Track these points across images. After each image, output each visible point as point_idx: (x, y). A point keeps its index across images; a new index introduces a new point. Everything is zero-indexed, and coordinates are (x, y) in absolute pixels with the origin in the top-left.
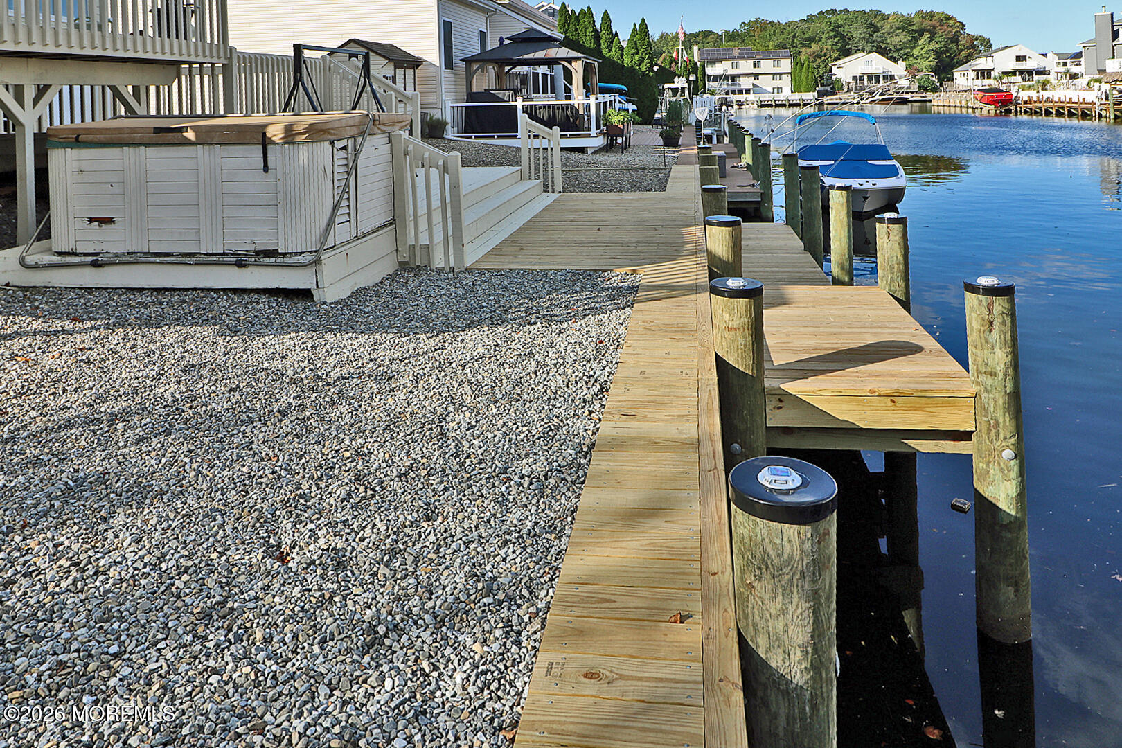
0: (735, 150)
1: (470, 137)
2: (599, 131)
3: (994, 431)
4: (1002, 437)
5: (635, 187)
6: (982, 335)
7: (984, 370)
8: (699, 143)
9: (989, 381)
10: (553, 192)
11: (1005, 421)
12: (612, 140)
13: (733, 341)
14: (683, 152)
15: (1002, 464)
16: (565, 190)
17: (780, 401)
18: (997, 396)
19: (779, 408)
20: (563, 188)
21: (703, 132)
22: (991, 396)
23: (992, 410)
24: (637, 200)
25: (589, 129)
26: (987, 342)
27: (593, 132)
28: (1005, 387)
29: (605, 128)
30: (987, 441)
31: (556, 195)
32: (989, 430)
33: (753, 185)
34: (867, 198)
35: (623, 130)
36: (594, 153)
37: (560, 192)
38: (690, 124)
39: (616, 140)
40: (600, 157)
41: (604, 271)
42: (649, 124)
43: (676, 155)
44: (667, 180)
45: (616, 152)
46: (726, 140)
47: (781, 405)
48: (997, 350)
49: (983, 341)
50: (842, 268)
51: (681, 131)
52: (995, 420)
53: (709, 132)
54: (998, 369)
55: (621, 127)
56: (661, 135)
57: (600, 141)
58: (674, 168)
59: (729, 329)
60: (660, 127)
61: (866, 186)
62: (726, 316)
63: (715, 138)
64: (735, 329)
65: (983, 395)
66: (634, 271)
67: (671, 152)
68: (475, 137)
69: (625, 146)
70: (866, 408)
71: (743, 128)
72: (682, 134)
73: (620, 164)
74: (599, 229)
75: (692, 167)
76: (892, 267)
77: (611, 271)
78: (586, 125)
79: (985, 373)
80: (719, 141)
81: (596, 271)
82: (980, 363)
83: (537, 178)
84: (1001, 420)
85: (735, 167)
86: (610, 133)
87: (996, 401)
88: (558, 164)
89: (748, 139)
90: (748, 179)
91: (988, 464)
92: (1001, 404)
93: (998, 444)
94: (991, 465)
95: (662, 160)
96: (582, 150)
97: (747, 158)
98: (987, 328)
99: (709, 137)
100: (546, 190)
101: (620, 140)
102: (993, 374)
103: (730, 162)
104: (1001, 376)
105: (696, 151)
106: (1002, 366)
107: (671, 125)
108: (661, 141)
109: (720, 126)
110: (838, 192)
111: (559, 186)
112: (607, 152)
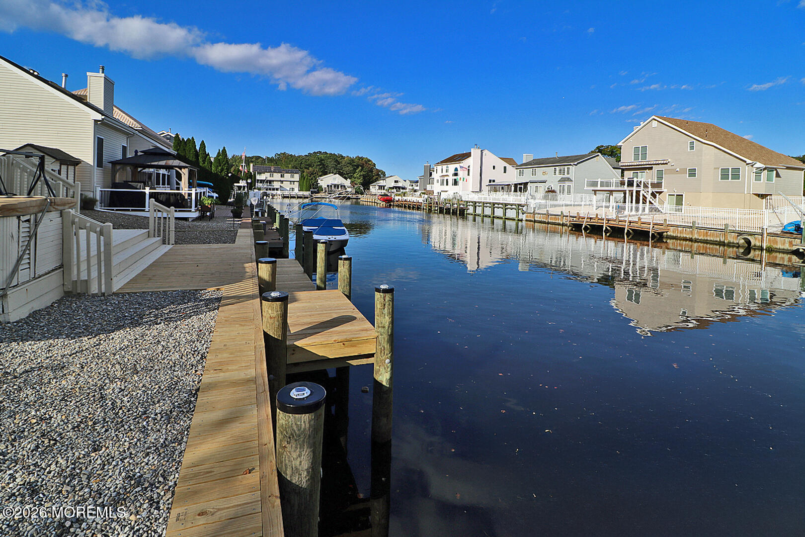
0: (271, 220)
1: (113, 210)
2: (196, 208)
3: (383, 352)
4: (386, 354)
5: (218, 241)
6: (381, 310)
7: (380, 326)
8: (252, 217)
9: (382, 330)
10: (169, 244)
11: (387, 347)
12: (204, 214)
13: (273, 325)
14: (243, 221)
15: (385, 365)
16: (176, 243)
17: (294, 350)
18: (385, 337)
19: (293, 354)
20: (175, 241)
21: (255, 210)
22: (383, 337)
23: (383, 343)
24: (219, 248)
25: (191, 207)
26: (382, 313)
27: (193, 209)
28: (388, 332)
29: (200, 207)
30: (380, 357)
31: (170, 246)
32: (381, 352)
33: (279, 239)
34: (332, 245)
35: (211, 208)
36: (193, 221)
37: (173, 244)
38: (248, 206)
39: (206, 213)
40: (197, 223)
41: (201, 290)
42: (226, 205)
43: (240, 222)
44: (235, 237)
45: (206, 220)
46: (266, 215)
47: (294, 352)
48: (386, 317)
50: (321, 281)
51: (243, 209)
52: (383, 347)
53: (257, 210)
54: (386, 325)
55: (209, 206)
56: (232, 212)
57: (196, 215)
58: (239, 230)
59: (271, 318)
60: (231, 207)
61: (332, 239)
62: (270, 311)
63: (260, 213)
64: (274, 318)
65: (380, 337)
66: (218, 289)
67: (238, 221)
68: (117, 210)
69: (212, 217)
70: (332, 349)
71: (275, 209)
72: (243, 211)
73: (208, 228)
74: (198, 266)
75: (249, 230)
76: (344, 280)
77: (205, 289)
78: (189, 205)
80: (262, 215)
81: (196, 290)
82: (379, 323)
83: (159, 236)
84: (386, 347)
85: (270, 229)
86: (203, 210)
87: (384, 339)
88: (173, 228)
89: (278, 215)
90: (277, 236)
91: (380, 367)
92: (386, 340)
93: (384, 357)
95: (232, 225)
96: (186, 219)
97: (277, 225)
98: (383, 307)
99: (257, 213)
100: (164, 243)
101: (208, 214)
102: (384, 327)
103: (268, 227)
104: (387, 328)
105: (250, 221)
106: (388, 323)
107: (237, 206)
108: (232, 215)
109: (263, 207)
110: (322, 245)
111: (172, 240)
112: (201, 220)
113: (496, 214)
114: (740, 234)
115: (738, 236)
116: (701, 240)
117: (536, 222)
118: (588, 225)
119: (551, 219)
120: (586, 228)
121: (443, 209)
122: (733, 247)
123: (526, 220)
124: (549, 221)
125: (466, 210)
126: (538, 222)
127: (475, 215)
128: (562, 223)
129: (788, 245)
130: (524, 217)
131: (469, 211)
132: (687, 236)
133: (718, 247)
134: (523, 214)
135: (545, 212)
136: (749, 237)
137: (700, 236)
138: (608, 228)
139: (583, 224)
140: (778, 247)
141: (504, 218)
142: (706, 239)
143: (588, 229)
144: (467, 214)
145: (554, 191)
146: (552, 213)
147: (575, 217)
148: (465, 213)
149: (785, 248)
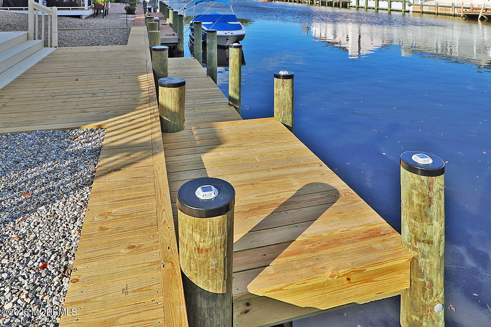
0: (163, 16)
1: (7, 9)
2: (90, 6)
3: (428, 290)
4: (435, 294)
5: (108, 42)
6: (422, 209)
7: (422, 239)
8: (145, 13)
9: (427, 248)
10: (51, 47)
11: (437, 281)
12: (97, 11)
13: (203, 263)
14: (137, 17)
15: (433, 316)
16: (60, 44)
17: (248, 304)
18: (433, 261)
19: (247, 312)
20: (58, 43)
21: (148, 7)
22: (428, 261)
23: (428, 272)
24: (108, 52)
25: (84, 5)
26: (426, 216)
27: (86, 7)
28: (439, 252)
29: (94, 5)
30: (422, 298)
31: (53, 49)
32: (424, 290)
33: (174, 35)
34: (228, 39)
35: (104, 6)
36: (86, 18)
37: (56, 47)
38: (140, 3)
39: (100, 11)
40: (90, 21)
41: (72, 129)
42: (120, 2)
43: (133, 19)
44: (128, 37)
45: (100, 18)
46: (158, 11)
47: (248, 308)
48: (435, 222)
49: (423, 214)
51: (136, 6)
52: (430, 281)
53: (150, 7)
54: (435, 237)
55: (103, 5)
56: (125, 9)
57: (91, 12)
58: (133, 28)
59: (200, 251)
60: (125, 4)
61: (228, 34)
62: (197, 237)
63: (152, 10)
64: (207, 250)
65: (420, 260)
66: (100, 127)
67: (130, 17)
68: (10, 9)
69: (106, 14)
70: (326, 291)
71: (168, 6)
72: (136, 8)
73: (100, 25)
74: (77, 80)
75: (142, 27)
77: (78, 128)
78: (82, 3)
79: (423, 241)
80: (154, 11)
81: (64, 130)
82: (419, 233)
83: (40, 38)
84: (434, 280)
85: (163, 24)
86: (96, 8)
87: (432, 265)
88: (55, 28)
89: (171, 11)
90: (171, 31)
91: (421, 318)
92: (435, 267)
93: (431, 301)
94: (424, 319)
95: (125, 22)
96: (79, 17)
97: (170, 20)
98: (427, 203)
99: (150, 9)
100: (46, 45)
101: (102, 11)
102: (430, 242)
103: (162, 22)
104: (436, 244)
105: (144, 17)
106: (438, 235)
107: (131, 3)
108: (125, 12)
109: (155, 4)
110: (235, 49)
111: (55, 42)
112: (94, 17)
113: (380, 7)
117: (424, 13)
118: (485, 15)
119: (441, 10)
120: (482, 19)
121: (325, 3)
123: (413, 12)
124: (439, 12)
125: (348, 4)
126: (426, 13)
127: (358, 7)
128: (453, 13)
130: (411, 9)
131: (351, 4)
134: (410, 5)
135: (435, 4)
139: (479, 15)
141: (389, 9)
143: (484, 19)
144: (349, 6)
146: (441, 5)
147: (469, 8)
148: (348, 6)
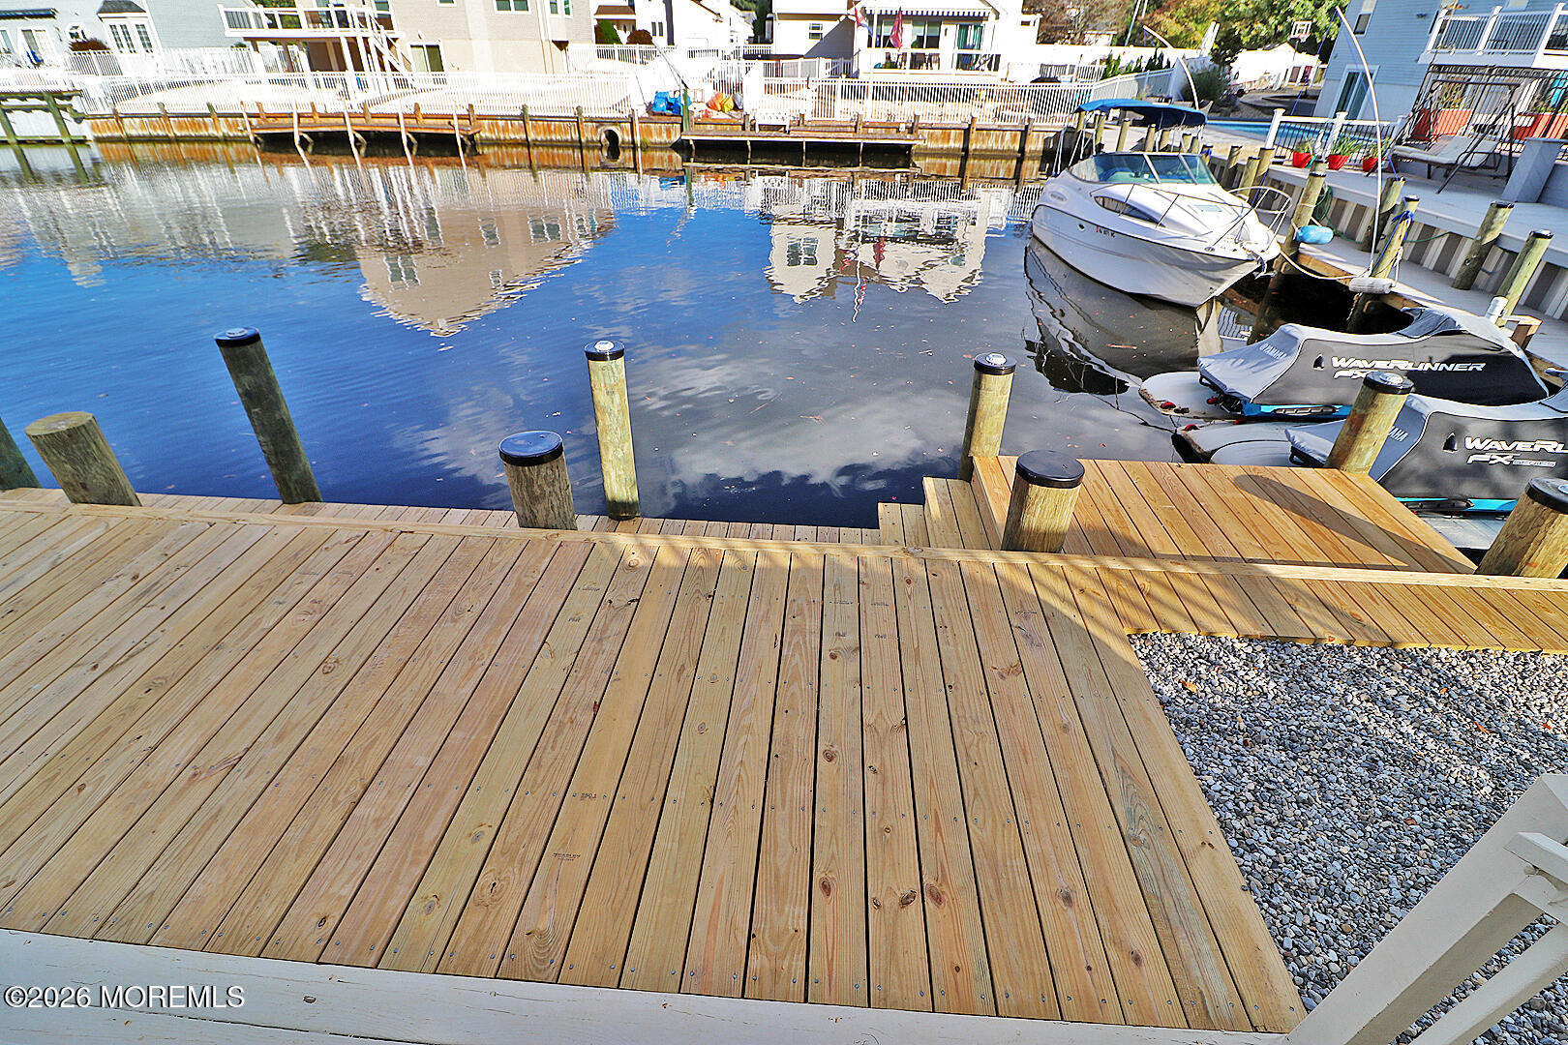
114: (600, 122)
115: (597, 127)
116: (542, 141)
117: (135, 141)
118: (306, 133)
119: (180, 129)
120: (303, 143)
122: (593, 148)
123: (98, 140)
124: (177, 134)
126: (141, 141)
128: (221, 134)
129: (665, 135)
130: (85, 130)
132: (518, 137)
133: (571, 151)
135: (154, 110)
136: (613, 128)
137: (538, 134)
138: (306, 136)
139: (292, 134)
140: (653, 141)
142: (549, 138)
145: (96, 45)
146: (176, 111)
147: (256, 116)
149: (663, 141)
